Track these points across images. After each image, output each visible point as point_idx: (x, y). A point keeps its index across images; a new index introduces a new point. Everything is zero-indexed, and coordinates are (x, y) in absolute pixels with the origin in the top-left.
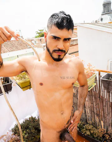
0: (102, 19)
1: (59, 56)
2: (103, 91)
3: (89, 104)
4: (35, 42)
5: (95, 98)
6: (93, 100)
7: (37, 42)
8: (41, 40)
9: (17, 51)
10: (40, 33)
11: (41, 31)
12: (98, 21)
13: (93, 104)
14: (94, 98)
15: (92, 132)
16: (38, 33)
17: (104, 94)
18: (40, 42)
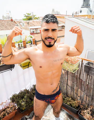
0: (81, 12)
1: (50, 43)
2: (83, 74)
3: (71, 82)
4: (23, 24)
5: (77, 79)
6: (74, 80)
7: (25, 25)
8: (28, 23)
9: (6, 30)
10: (27, 16)
11: (28, 14)
12: (77, 13)
13: (74, 83)
14: (75, 78)
15: (71, 103)
16: (26, 16)
17: (84, 76)
18: (27, 24)
